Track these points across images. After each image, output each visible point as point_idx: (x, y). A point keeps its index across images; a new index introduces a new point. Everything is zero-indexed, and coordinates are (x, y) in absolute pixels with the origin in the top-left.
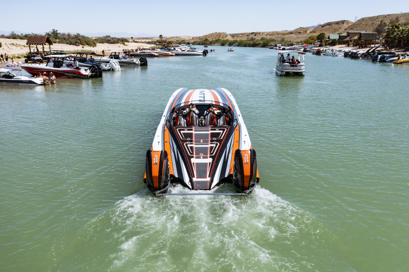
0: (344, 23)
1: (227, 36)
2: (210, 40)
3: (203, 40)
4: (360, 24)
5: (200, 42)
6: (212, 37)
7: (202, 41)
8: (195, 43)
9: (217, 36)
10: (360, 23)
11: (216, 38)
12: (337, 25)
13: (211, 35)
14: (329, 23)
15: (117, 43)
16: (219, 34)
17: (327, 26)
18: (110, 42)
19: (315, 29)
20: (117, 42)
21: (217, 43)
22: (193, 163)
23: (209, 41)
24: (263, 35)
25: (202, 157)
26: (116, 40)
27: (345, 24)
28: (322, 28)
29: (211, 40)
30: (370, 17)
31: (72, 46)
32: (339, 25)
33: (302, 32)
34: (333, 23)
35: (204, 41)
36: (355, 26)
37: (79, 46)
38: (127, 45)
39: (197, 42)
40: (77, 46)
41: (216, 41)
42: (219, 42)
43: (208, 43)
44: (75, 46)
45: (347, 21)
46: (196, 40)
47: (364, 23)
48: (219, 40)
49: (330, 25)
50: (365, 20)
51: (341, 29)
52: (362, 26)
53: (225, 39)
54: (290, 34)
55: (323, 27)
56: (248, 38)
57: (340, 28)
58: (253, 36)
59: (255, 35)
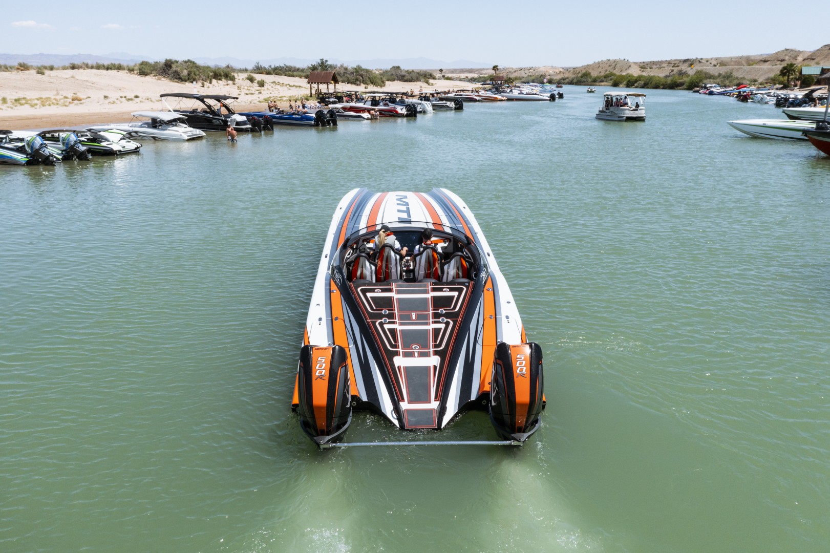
1: (630, 66)
2: (594, 74)
3: (580, 75)
5: (573, 80)
6: (600, 70)
7: (577, 78)
8: (563, 81)
9: (610, 66)
11: (606, 71)
13: (599, 65)
15: (417, 81)
16: (614, 64)
18: (405, 78)
20: (415, 79)
21: (606, 81)
22: (399, 367)
23: (591, 77)
24: (708, 66)
25: (416, 354)
26: (414, 75)
29: (596, 76)
31: (349, 85)
33: (786, 57)
35: (582, 77)
37: (360, 85)
38: (432, 85)
39: (567, 78)
40: (357, 85)
41: (606, 77)
42: (611, 79)
43: (590, 80)
44: (354, 86)
46: (566, 75)
48: (611, 74)
53: (624, 74)
54: (762, 63)
56: (672, 71)
58: (684, 67)
59: (691, 65)
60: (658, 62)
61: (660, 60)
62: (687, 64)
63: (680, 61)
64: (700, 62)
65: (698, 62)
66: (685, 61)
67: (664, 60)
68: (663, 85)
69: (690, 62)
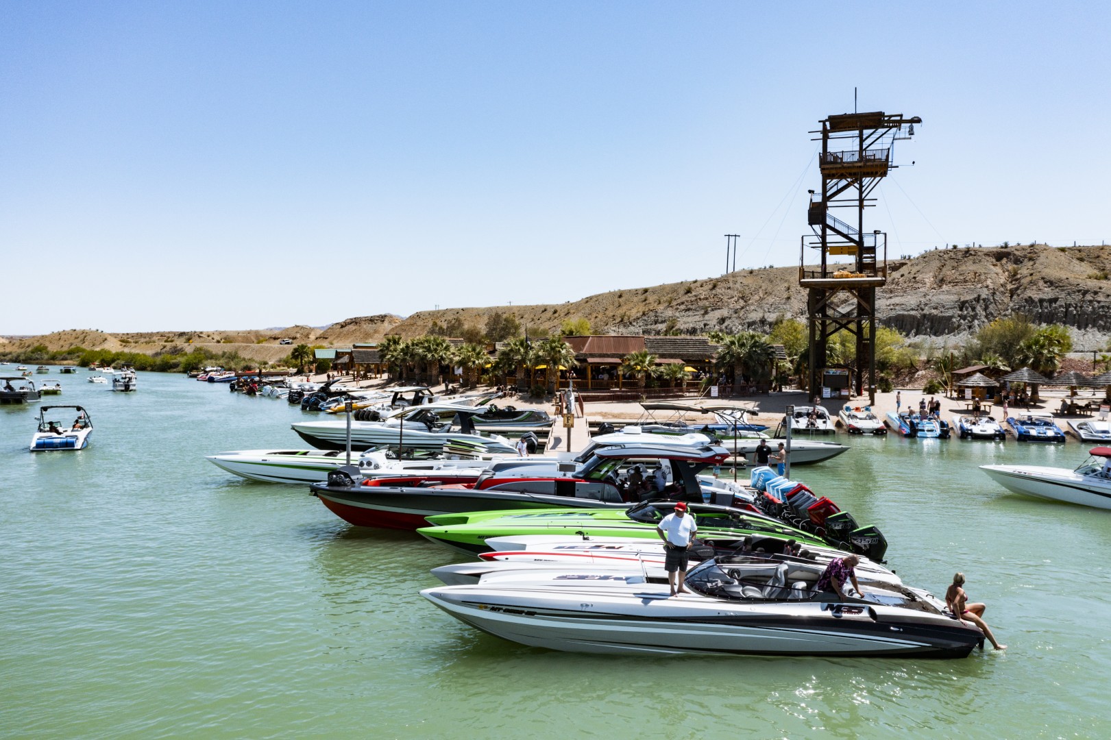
0: (383, 321)
1: (106, 339)
2: (53, 348)
3: (30, 349)
4: (413, 325)
6: (61, 343)
7: (25, 353)
9: (76, 338)
10: (412, 322)
11: (71, 344)
12: (370, 325)
13: (59, 336)
14: (355, 318)
16: (83, 336)
17: (351, 326)
19: (326, 331)
21: (71, 359)
23: (47, 353)
24: (209, 342)
27: (386, 324)
28: (341, 330)
29: (55, 351)
30: (431, 311)
32: (374, 325)
33: (298, 335)
34: (364, 319)
35: (33, 352)
36: (403, 328)
41: (70, 353)
42: (78, 357)
43: (46, 357)
45: (391, 316)
46: (9, 349)
47: (420, 323)
48: (78, 350)
49: (356, 323)
50: (422, 316)
51: (378, 333)
52: (416, 329)
53: (98, 349)
54: (272, 340)
55: (342, 327)
56: (165, 347)
57: (376, 331)
58: (180, 343)
59: (188, 340)
60: (148, 334)
61: (150, 332)
62: (183, 339)
63: (175, 334)
64: (199, 337)
65: (197, 337)
66: (181, 334)
67: (155, 331)
68: (151, 366)
69: (188, 337)
